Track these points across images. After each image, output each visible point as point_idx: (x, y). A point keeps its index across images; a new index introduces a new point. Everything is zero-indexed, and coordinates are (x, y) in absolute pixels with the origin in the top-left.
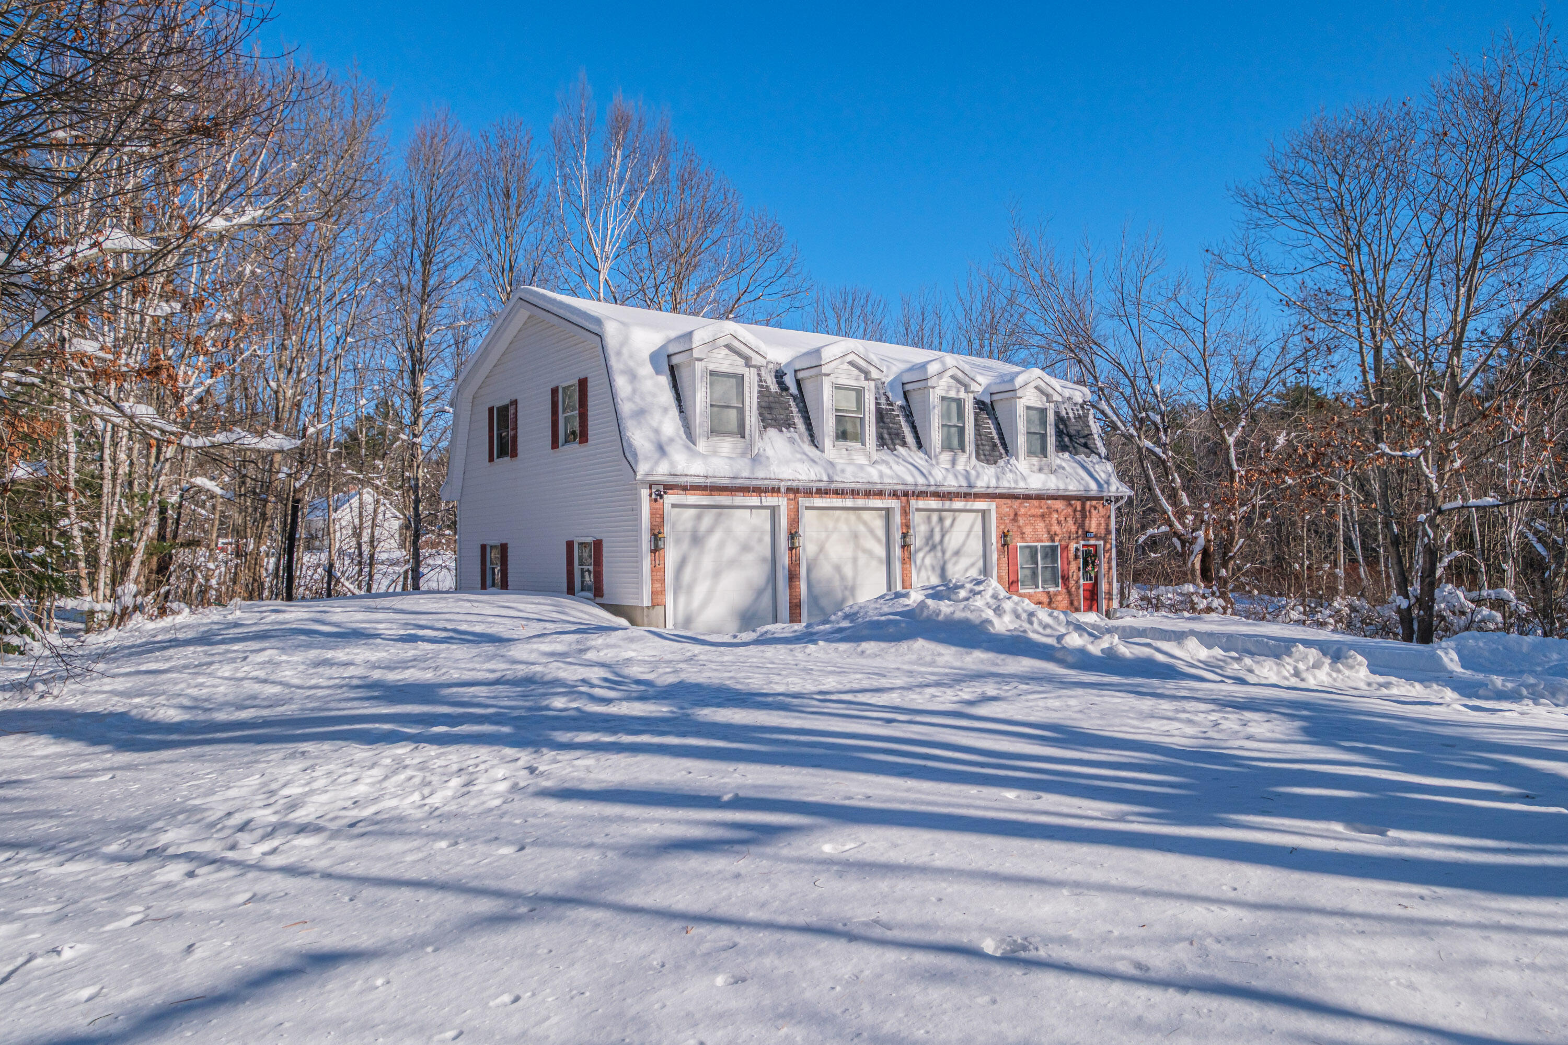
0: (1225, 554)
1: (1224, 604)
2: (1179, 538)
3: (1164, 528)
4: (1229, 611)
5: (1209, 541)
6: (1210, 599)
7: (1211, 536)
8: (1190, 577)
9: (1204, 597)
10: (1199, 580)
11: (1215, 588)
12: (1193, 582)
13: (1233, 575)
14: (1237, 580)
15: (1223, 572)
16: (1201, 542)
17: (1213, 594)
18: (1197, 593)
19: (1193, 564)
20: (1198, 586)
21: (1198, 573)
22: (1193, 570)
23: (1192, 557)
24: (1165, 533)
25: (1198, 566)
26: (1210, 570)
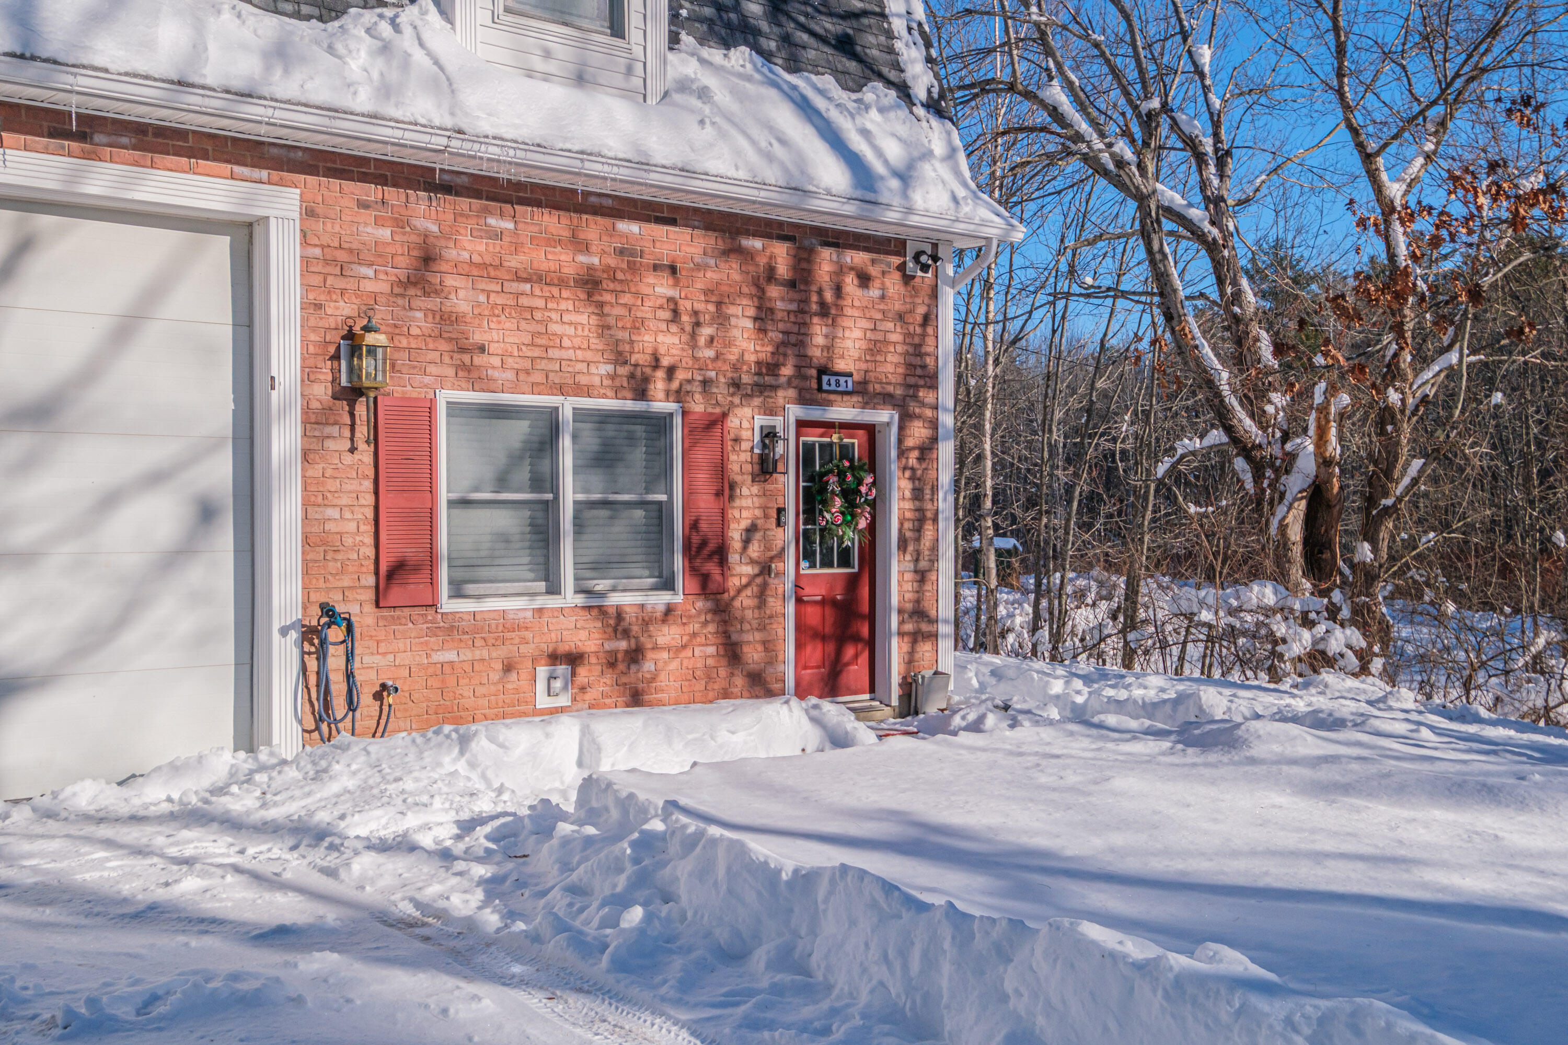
0: (1371, 501)
1: (1364, 644)
2: (1249, 458)
3: (1216, 436)
4: (1377, 664)
5: (1326, 462)
6: (1321, 629)
7: (1334, 447)
8: (1269, 564)
9: (1307, 622)
10: (1296, 572)
11: (1337, 596)
12: (1281, 577)
13: (1392, 558)
14: (1401, 573)
15: (1365, 551)
16: (1307, 465)
17: (1333, 613)
18: (1283, 610)
19: (1283, 528)
20: (1294, 590)
21: (1297, 552)
22: (1283, 544)
23: (1281, 510)
24: (1218, 449)
25: (1296, 533)
26: (1328, 545)
